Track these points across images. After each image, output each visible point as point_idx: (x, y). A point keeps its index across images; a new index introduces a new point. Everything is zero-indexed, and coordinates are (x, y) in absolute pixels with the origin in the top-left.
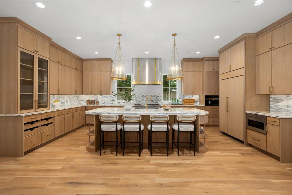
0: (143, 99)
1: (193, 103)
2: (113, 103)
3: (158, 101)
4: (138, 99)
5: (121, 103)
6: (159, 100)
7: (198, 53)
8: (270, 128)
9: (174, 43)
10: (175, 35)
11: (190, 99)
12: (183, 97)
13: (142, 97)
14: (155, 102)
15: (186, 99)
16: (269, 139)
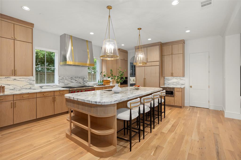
0: (72, 81)
1: (109, 83)
2: (30, 88)
3: (85, 83)
4: (66, 81)
5: (43, 87)
6: (86, 81)
7: (123, 45)
8: (176, 93)
9: (140, 35)
10: (141, 29)
11: (107, 80)
12: (103, 79)
13: (70, 79)
14: (83, 83)
15: (105, 80)
16: (175, 99)
